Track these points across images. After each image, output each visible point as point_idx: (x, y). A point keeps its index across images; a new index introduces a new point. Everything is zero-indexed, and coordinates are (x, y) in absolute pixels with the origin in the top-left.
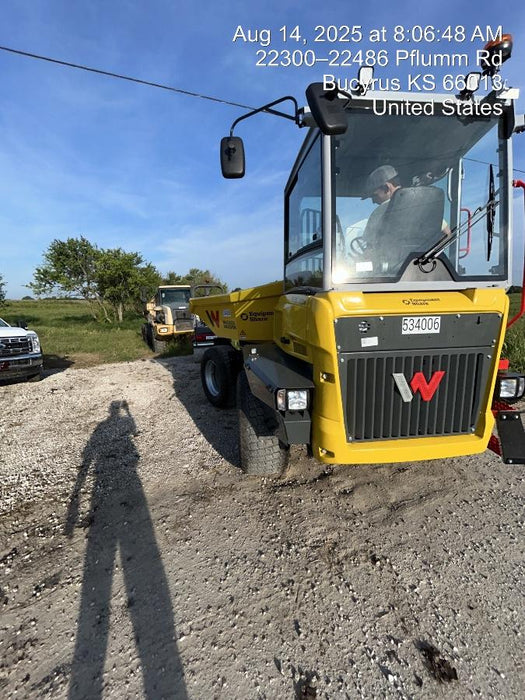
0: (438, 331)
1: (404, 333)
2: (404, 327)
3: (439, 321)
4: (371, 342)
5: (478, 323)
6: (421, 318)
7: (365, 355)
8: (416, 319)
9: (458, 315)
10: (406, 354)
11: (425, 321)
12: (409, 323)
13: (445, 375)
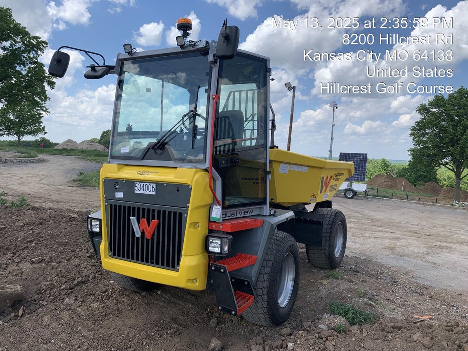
0: (155, 193)
1: (136, 191)
2: (136, 188)
3: (155, 186)
4: (120, 195)
5: (178, 190)
6: (145, 184)
7: (118, 203)
8: (142, 184)
9: (165, 184)
10: (137, 205)
11: (147, 185)
12: (139, 186)
13: (159, 222)
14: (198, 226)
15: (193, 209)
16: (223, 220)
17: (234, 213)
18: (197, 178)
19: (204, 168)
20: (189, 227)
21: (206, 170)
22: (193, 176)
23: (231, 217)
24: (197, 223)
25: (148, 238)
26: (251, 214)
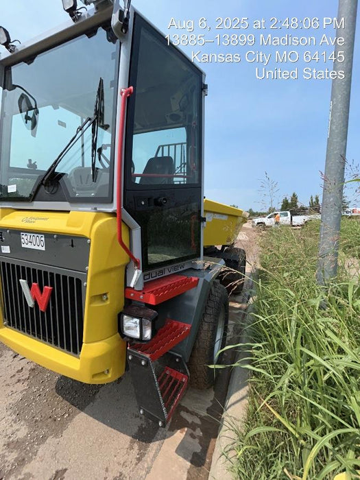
0: (43, 249)
1: (23, 246)
2: (22, 240)
3: (43, 239)
4: (6, 249)
5: (72, 246)
6: (31, 235)
7: (6, 260)
9: (55, 236)
10: (26, 264)
11: (34, 238)
12: (25, 238)
13: (53, 290)
14: (107, 299)
15: (94, 276)
16: (145, 283)
17: (162, 272)
18: (100, 226)
19: (110, 210)
20: (90, 303)
21: (113, 214)
22: (93, 224)
23: (158, 277)
24: (105, 294)
25: (42, 310)
26: (182, 269)
